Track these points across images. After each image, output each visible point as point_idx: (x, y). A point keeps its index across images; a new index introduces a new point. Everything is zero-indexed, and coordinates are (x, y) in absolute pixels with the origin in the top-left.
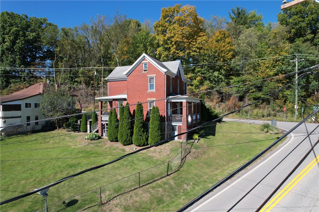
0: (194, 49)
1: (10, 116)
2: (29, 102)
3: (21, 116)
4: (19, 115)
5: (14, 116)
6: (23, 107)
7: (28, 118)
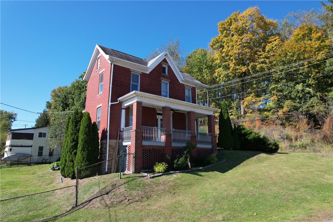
0: (262, 60)
1: (20, 144)
2: (43, 132)
3: (32, 145)
4: (30, 145)
5: (23, 145)
6: (36, 136)
7: (41, 148)
